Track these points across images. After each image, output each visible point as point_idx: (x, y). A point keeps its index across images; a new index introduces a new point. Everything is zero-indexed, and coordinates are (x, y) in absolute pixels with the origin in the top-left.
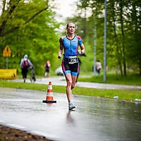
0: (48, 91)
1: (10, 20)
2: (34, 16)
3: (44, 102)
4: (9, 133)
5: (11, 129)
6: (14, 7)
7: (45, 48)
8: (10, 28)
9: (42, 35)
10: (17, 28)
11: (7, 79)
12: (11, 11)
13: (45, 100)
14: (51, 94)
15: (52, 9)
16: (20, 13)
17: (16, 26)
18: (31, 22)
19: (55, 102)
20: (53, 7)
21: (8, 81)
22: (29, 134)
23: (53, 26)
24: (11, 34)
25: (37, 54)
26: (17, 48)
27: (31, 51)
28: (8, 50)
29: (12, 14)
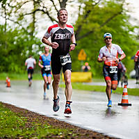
0: (124, 94)
1: (85, 24)
2: (109, 20)
3: (119, 104)
4: (86, 135)
5: (88, 131)
6: (89, 12)
8: (85, 32)
10: (92, 32)
11: (82, 82)
12: (87, 16)
13: (120, 103)
14: (126, 97)
15: (127, 13)
16: (95, 17)
17: (91, 30)
18: (105, 26)
19: (131, 105)
20: (128, 11)
21: (84, 84)
22: (106, 136)
23: (128, 30)
24: (86, 38)
26: (92, 52)
28: (83, 54)
29: (88, 18)
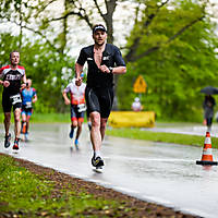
0: (205, 146)
1: (145, 37)
2: (183, 30)
3: (198, 163)
4: (147, 210)
5: (149, 204)
6: (151, 17)
7: (199, 80)
8: (145, 49)
9: (195, 59)
10: (156, 48)
11: (140, 127)
12: (148, 23)
13: (200, 160)
14: (210, 151)
15: (212, 19)
16: (161, 25)
17: (154, 45)
18: (177, 39)
20: (212, 16)
21: (142, 130)
22: (178, 213)
23: (212, 46)
24: (146, 58)
25: (185, 89)
26: (156, 79)
27: (176, 84)
28: (141, 83)
29: (149, 27)
